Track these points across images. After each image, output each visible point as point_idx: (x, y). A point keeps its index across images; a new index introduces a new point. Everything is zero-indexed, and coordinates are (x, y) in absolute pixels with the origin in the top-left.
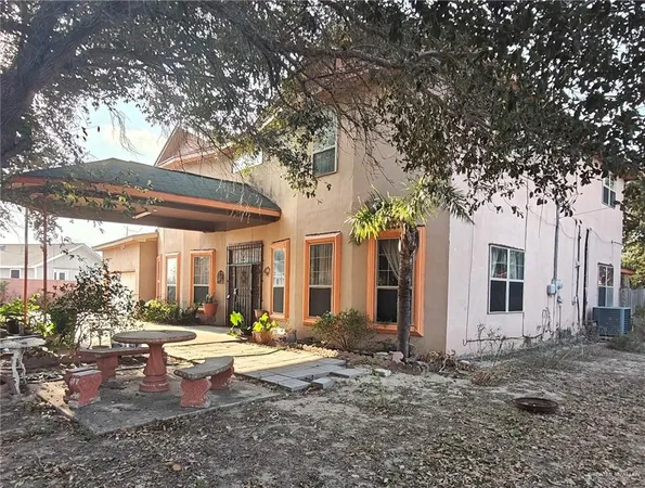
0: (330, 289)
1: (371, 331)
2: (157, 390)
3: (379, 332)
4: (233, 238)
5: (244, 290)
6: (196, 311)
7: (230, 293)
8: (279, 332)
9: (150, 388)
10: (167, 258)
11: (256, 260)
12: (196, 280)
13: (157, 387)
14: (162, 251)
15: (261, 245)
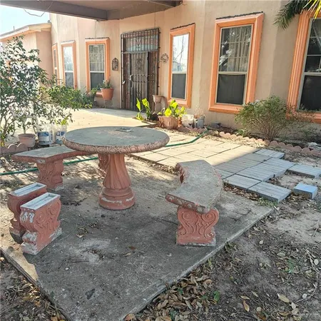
0: (244, 76)
1: (293, 119)
2: (124, 207)
3: (304, 120)
4: (127, 26)
5: (139, 76)
6: (95, 95)
7: (125, 78)
8: (188, 118)
9: (116, 205)
10: (62, 46)
11: (151, 47)
12: (92, 67)
13: (125, 203)
14: (58, 40)
15: (157, 32)
